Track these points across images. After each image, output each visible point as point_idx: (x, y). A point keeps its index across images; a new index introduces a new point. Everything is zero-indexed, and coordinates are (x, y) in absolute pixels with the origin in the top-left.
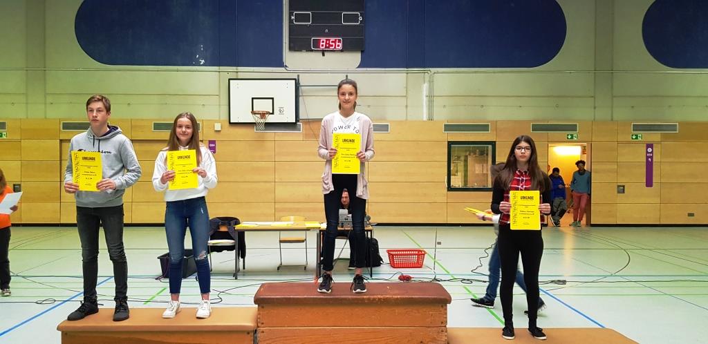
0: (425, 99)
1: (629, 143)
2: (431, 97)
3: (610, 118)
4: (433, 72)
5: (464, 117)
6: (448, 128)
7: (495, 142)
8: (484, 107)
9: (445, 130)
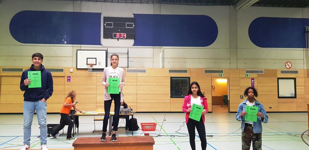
0: (161, 59)
1: (244, 78)
2: (163, 58)
3: (236, 67)
4: (164, 48)
5: (177, 67)
6: (171, 71)
7: (190, 77)
8: (185, 63)
9: (169, 72)
